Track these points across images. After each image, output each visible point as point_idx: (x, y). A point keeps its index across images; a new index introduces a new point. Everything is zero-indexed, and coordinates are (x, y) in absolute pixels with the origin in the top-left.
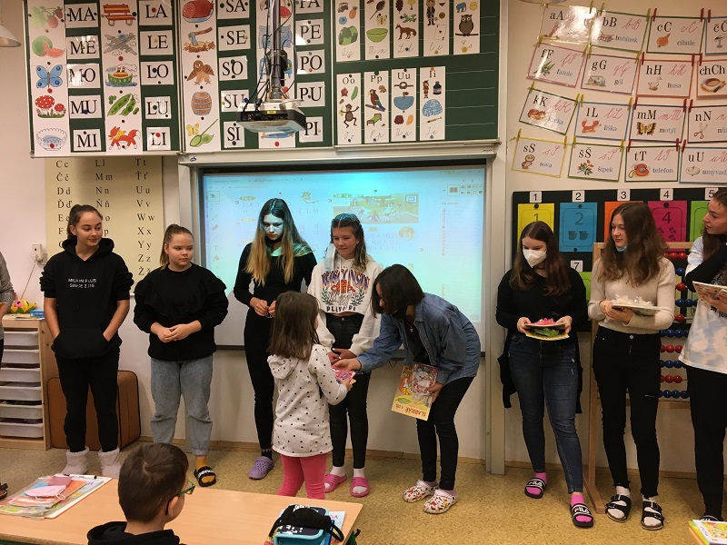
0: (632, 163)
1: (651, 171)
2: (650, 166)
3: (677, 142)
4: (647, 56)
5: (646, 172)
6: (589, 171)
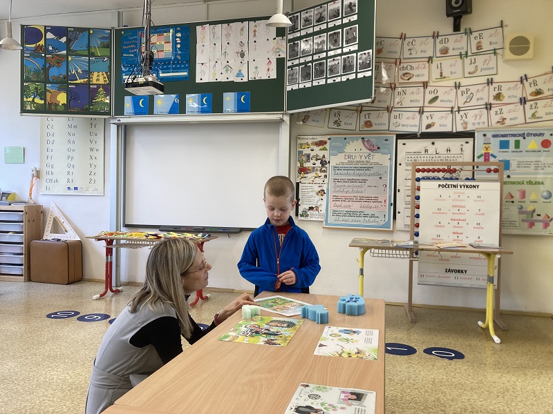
0: (363, 120)
1: (374, 124)
2: (373, 122)
3: (388, 108)
5: (371, 125)
6: (339, 125)
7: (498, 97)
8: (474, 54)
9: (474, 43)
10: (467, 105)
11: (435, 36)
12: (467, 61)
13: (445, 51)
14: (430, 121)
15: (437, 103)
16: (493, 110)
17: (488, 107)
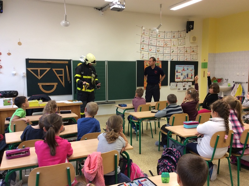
2: (160, 58)
5: (159, 59)
13: (174, 37)
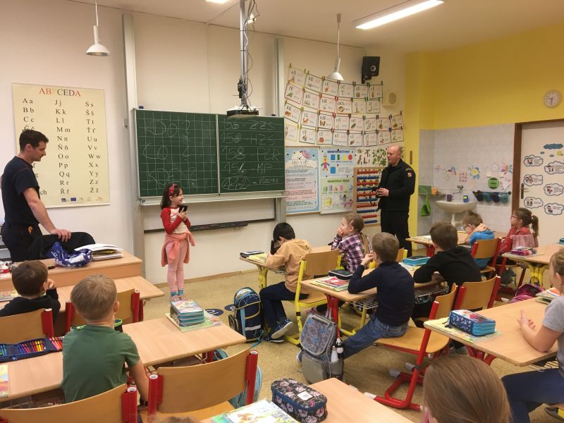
0: (319, 137)
1: (324, 140)
3: (332, 129)
4: (323, 95)
6: (305, 140)
7: (381, 126)
8: (371, 99)
9: (371, 92)
10: (368, 130)
11: (354, 84)
12: (368, 103)
14: (352, 140)
15: (355, 128)
16: (380, 134)
17: (377, 132)
